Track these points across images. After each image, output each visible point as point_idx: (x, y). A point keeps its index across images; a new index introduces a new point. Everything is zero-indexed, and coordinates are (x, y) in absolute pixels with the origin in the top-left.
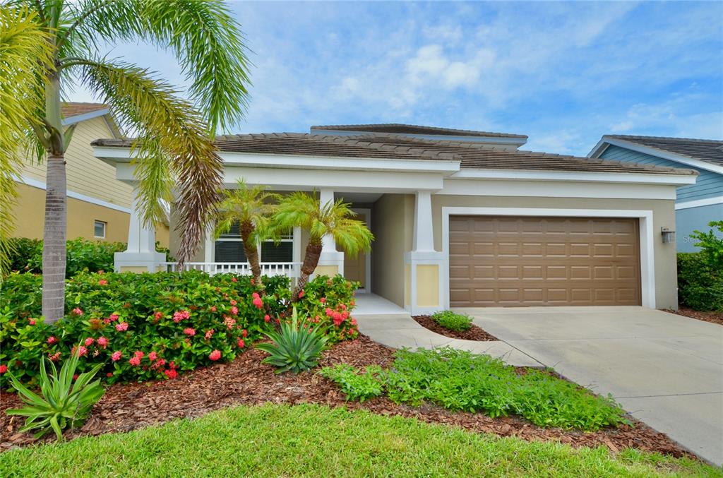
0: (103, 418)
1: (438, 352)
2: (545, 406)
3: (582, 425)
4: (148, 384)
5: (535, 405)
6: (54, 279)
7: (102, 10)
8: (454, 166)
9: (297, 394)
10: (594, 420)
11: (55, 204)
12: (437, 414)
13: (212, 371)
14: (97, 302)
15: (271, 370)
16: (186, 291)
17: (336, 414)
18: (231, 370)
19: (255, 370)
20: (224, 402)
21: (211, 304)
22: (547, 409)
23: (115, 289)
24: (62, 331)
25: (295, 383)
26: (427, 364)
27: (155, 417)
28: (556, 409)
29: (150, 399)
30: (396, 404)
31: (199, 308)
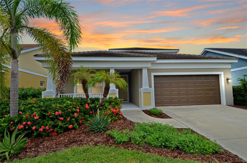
0: (27, 152)
1: (150, 124)
2: (190, 145)
3: (205, 152)
4: (46, 138)
5: (186, 145)
6: (14, 101)
7: (30, 9)
8: (155, 59)
9: (98, 141)
10: (209, 151)
11: (14, 75)
12: (149, 149)
13: (70, 133)
14: (30, 109)
15: (90, 132)
16: (61, 104)
17: (111, 150)
18: (76, 132)
19: (84, 132)
20: (71, 145)
21: (69, 109)
22: (191, 146)
23: (37, 104)
24: (15, 120)
25: (98, 137)
26: (146, 129)
27: (45, 151)
28: (195, 147)
29: (45, 144)
30: (134, 145)
31: (65, 110)
